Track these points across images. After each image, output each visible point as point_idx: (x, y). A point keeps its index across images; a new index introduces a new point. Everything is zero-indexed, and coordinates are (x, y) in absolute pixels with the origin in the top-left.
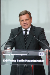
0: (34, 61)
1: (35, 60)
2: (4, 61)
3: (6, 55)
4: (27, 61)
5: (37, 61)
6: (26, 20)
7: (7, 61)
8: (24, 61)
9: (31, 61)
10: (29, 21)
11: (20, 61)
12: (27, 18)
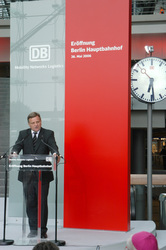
4: (34, 166)
7: (13, 166)
8: (31, 166)
10: (39, 123)
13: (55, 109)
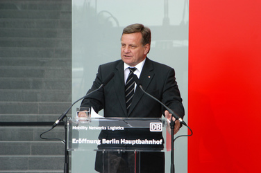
0: (139, 142)
1: (141, 140)
2: (74, 141)
3: (78, 128)
4: (123, 141)
5: (145, 142)
6: (130, 45)
7: (80, 141)
8: (117, 142)
9: (133, 142)
10: (137, 49)
11: (108, 142)
12: (134, 43)
13: (166, 20)
